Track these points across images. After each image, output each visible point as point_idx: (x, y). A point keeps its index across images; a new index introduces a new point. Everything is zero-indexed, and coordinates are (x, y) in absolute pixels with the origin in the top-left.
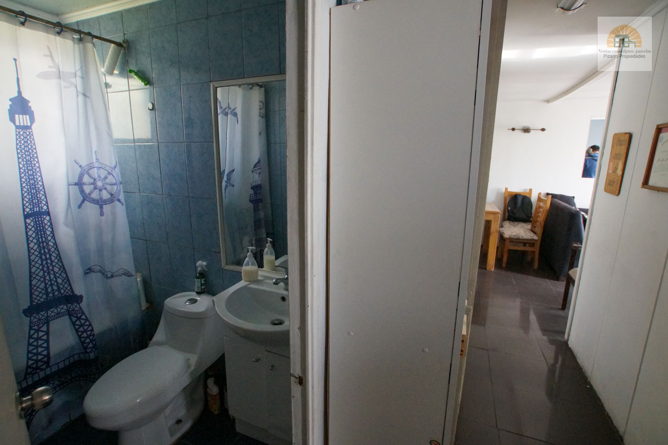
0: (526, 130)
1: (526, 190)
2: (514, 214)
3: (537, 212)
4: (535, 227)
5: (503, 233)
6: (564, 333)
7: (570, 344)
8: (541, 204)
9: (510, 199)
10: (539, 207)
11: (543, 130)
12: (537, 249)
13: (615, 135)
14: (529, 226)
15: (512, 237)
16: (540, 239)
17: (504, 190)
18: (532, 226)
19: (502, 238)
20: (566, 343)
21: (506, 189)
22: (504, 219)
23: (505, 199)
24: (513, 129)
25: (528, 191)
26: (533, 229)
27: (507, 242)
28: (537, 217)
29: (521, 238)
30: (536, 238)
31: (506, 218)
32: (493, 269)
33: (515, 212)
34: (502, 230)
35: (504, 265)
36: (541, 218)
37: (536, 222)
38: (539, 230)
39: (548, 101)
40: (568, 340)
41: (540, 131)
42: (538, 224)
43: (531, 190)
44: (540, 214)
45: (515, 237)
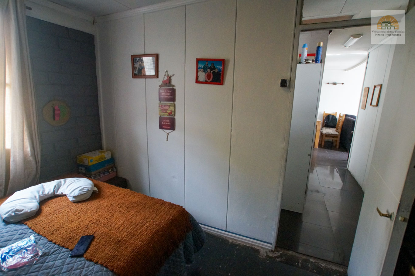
0: (335, 84)
1: (334, 113)
2: (328, 124)
3: (339, 122)
4: (337, 129)
5: (322, 132)
6: (347, 167)
7: (349, 169)
8: (341, 118)
9: (326, 117)
10: (340, 120)
11: (343, 84)
12: (338, 139)
13: (365, 88)
14: (335, 129)
15: (326, 133)
16: (340, 134)
17: (323, 113)
18: (336, 129)
19: (322, 134)
20: (348, 170)
21: (324, 112)
22: (323, 127)
23: (324, 117)
24: (328, 83)
25: (335, 113)
26: (337, 130)
27: (324, 136)
28: (339, 125)
29: (331, 134)
30: (338, 134)
31: (324, 126)
32: (317, 148)
33: (328, 123)
34: (322, 130)
35: (322, 147)
36: (341, 124)
37: (338, 127)
38: (339, 130)
39: (345, 70)
40: (348, 168)
41: (341, 84)
42: (339, 128)
43: (336, 113)
44: (340, 123)
45: (328, 133)
